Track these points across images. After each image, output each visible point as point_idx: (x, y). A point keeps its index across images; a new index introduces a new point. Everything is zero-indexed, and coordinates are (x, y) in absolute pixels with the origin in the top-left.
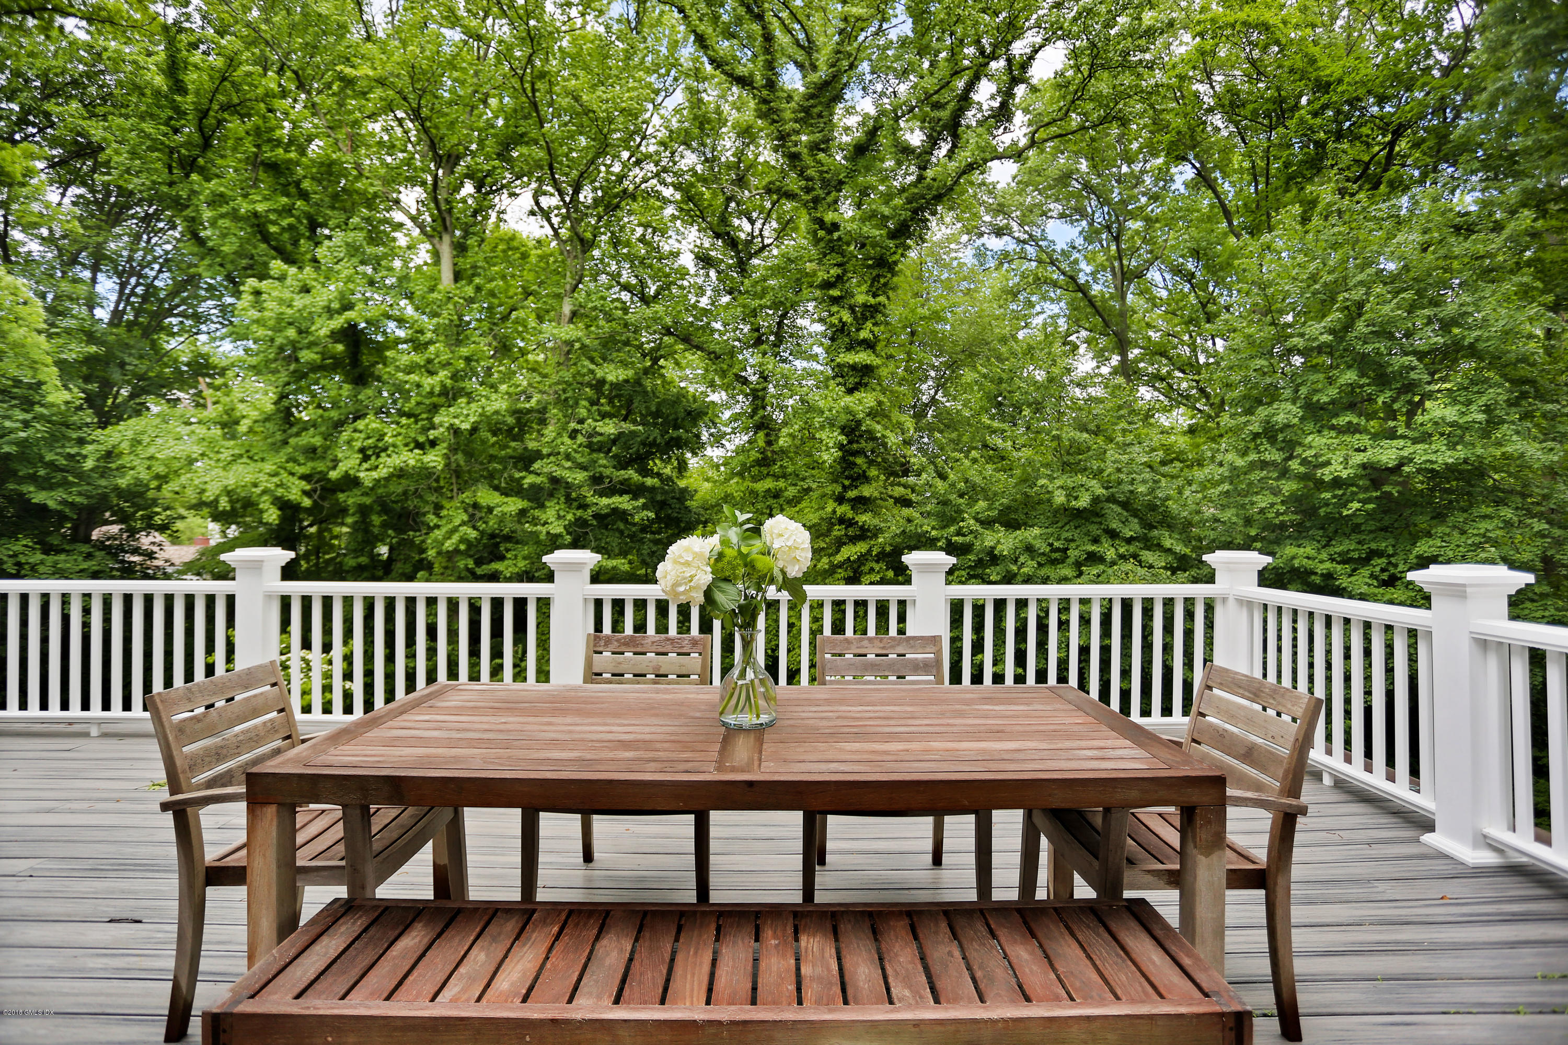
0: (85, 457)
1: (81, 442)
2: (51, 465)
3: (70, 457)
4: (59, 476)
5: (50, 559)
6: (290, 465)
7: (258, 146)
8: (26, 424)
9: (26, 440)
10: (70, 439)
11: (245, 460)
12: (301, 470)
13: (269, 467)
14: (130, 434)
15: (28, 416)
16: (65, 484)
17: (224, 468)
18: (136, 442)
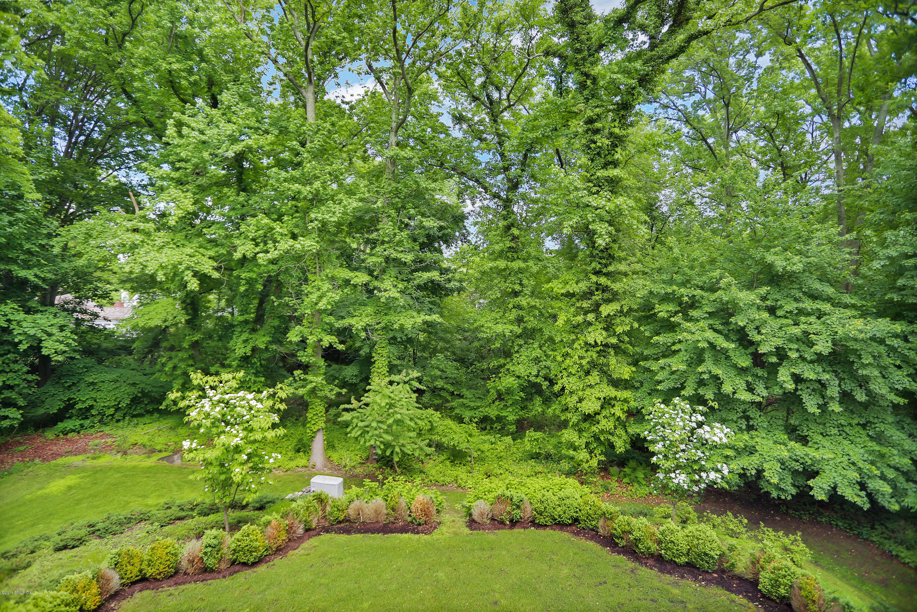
0: (53, 246)
1: (49, 236)
2: (29, 252)
3: (42, 247)
4: (34, 259)
5: (30, 317)
6: (201, 250)
7: (172, 22)
8: (11, 224)
9: (11, 234)
10: (41, 234)
11: (171, 246)
12: (212, 253)
13: (188, 250)
14: (83, 230)
15: (12, 219)
16: (39, 265)
17: (158, 251)
18: (89, 235)
